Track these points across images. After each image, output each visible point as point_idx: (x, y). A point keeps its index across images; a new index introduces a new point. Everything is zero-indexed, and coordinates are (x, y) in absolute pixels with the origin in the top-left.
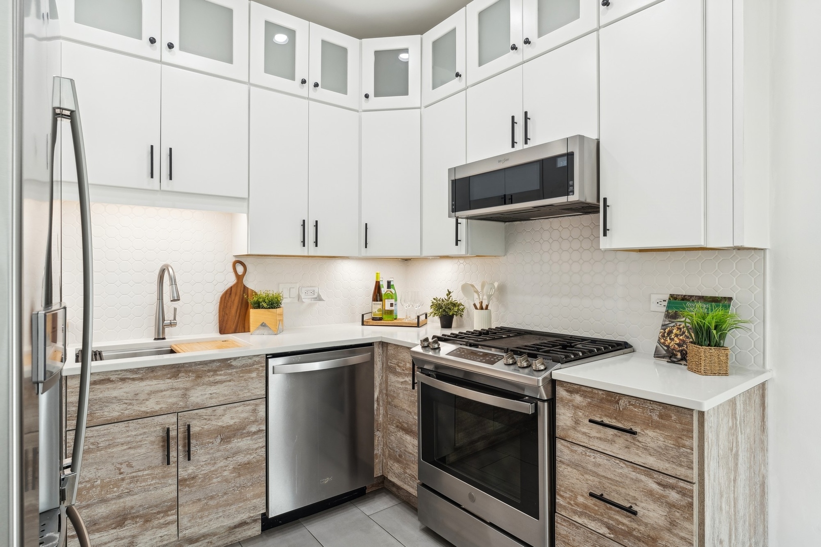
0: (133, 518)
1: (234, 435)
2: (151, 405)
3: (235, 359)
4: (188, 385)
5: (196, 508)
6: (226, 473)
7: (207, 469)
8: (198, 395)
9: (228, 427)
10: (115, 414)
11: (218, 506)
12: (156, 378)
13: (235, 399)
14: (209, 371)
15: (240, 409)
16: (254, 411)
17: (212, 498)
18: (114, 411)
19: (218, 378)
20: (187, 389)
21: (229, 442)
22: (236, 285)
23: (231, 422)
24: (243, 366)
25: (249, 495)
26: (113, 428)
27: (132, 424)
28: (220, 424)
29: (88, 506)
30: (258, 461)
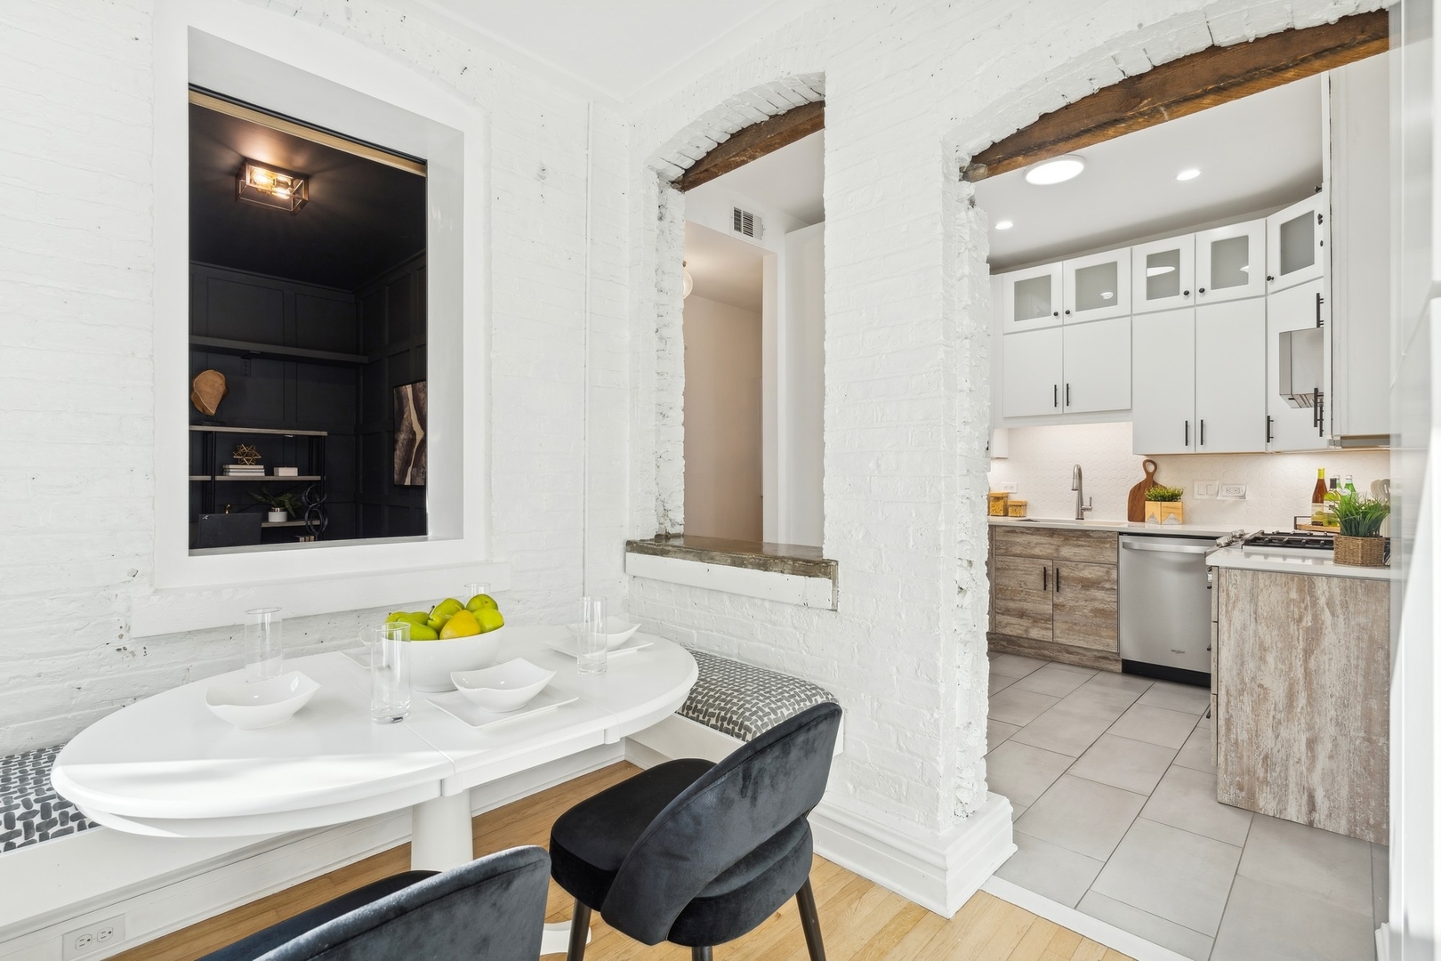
0: (1027, 616)
1: (1092, 586)
2: (1037, 551)
3: (1093, 531)
4: (1059, 543)
5: (1065, 626)
6: (1085, 611)
7: (1072, 603)
8: (1067, 551)
9: (1087, 579)
10: (1018, 552)
11: (1079, 631)
12: (1040, 535)
13: (1092, 560)
14: (1073, 537)
15: (1097, 568)
16: (1108, 572)
17: (1075, 624)
18: (1017, 550)
19: (1080, 543)
20: (1059, 546)
21: (1088, 590)
22: (1146, 481)
23: (1090, 576)
24: (1099, 538)
25: (1104, 634)
26: (1019, 560)
27: (1027, 560)
28: (1081, 575)
29: (1005, 599)
30: (1111, 611)
